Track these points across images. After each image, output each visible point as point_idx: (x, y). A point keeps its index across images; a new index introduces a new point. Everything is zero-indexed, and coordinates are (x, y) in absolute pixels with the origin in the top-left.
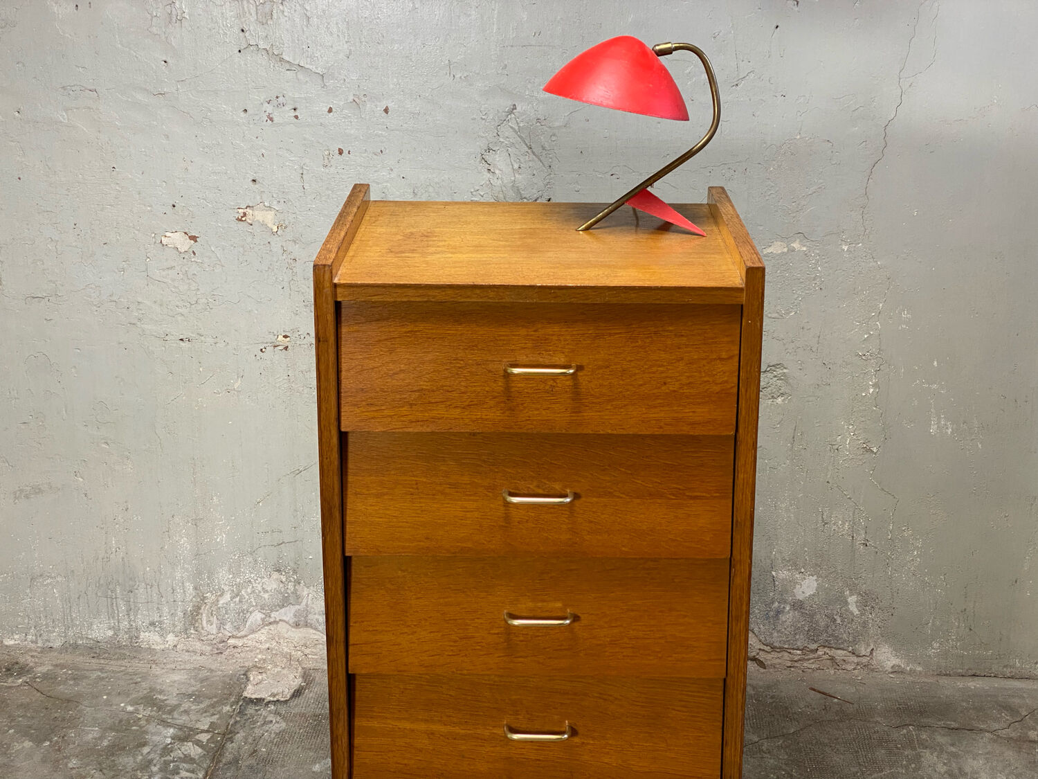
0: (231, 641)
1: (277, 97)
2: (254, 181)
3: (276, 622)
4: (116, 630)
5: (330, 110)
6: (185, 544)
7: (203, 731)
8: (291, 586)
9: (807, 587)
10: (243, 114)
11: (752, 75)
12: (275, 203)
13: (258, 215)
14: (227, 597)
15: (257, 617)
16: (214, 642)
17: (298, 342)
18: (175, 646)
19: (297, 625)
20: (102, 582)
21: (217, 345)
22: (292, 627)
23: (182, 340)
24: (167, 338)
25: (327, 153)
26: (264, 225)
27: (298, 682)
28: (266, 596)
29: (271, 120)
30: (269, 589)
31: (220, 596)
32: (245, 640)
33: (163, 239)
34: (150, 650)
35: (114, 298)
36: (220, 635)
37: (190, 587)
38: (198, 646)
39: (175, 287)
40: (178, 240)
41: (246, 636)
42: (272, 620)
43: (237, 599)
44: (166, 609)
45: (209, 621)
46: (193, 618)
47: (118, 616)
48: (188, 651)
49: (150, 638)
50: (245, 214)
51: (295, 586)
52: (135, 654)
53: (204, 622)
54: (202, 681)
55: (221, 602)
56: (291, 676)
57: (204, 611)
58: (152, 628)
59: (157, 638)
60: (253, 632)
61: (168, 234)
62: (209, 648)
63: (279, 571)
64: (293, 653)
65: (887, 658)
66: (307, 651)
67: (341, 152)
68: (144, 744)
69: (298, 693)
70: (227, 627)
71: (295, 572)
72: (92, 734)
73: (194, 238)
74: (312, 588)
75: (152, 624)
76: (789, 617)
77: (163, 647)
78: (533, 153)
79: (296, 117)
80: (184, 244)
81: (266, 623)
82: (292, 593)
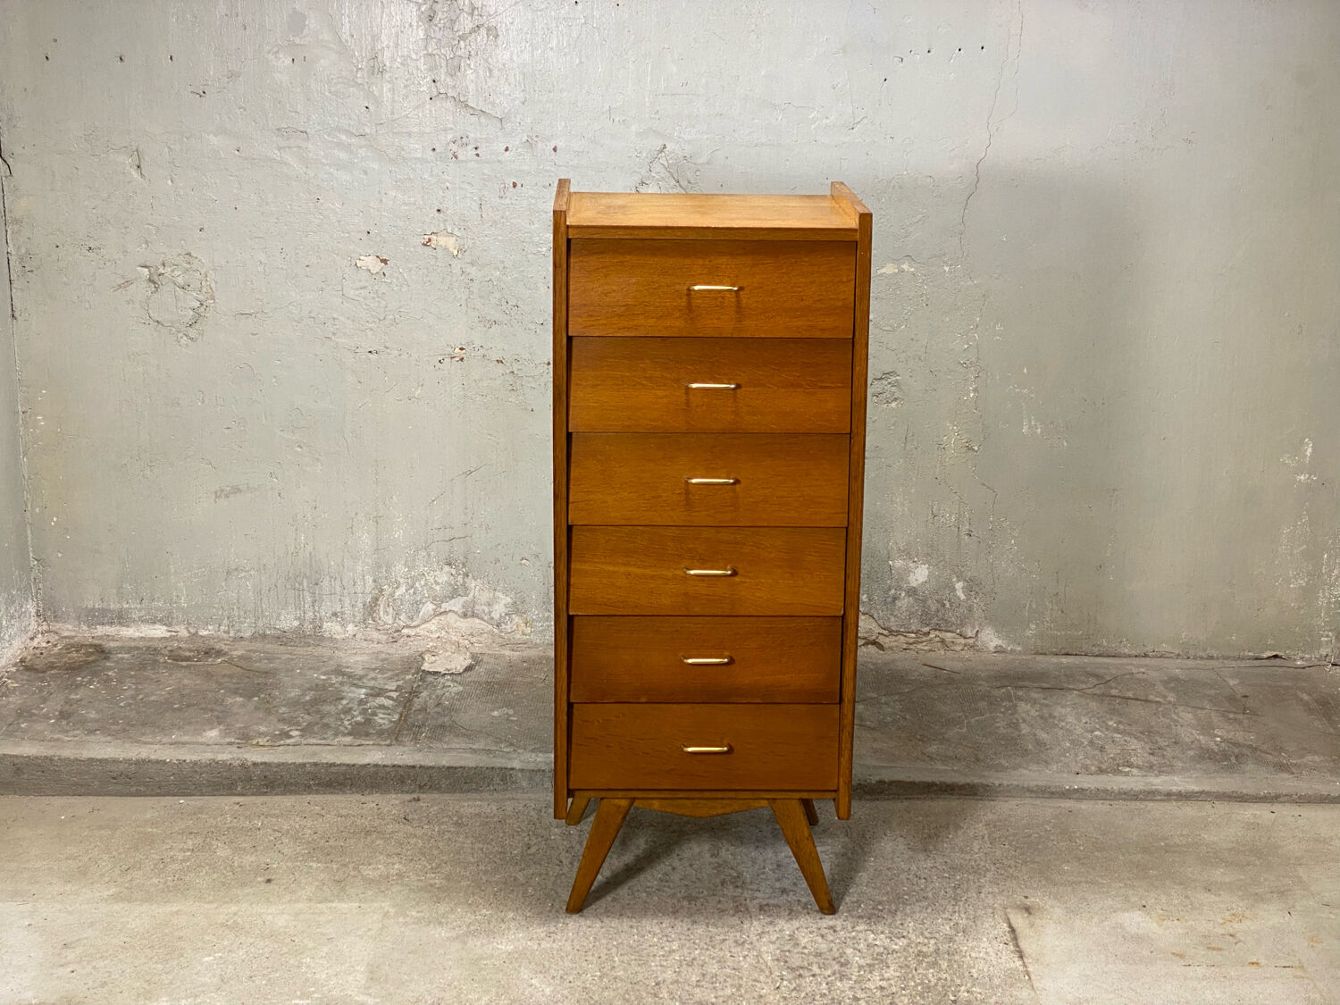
0: (405, 631)
1: (462, 138)
2: (439, 210)
3: (445, 612)
4: (301, 620)
5: (507, 149)
6: (366, 540)
7: (391, 691)
8: (460, 578)
9: (920, 575)
10: (431, 153)
11: (865, 121)
12: (456, 229)
13: (442, 241)
14: (403, 589)
15: (429, 607)
16: (389, 632)
17: (473, 354)
18: (355, 635)
19: (465, 615)
20: (290, 575)
21: (402, 357)
22: (461, 617)
23: (370, 352)
24: (357, 351)
25: (503, 186)
26: (446, 249)
27: (468, 662)
28: (438, 588)
29: (456, 157)
30: (440, 581)
31: (397, 588)
32: (418, 630)
33: (358, 261)
34: (331, 639)
35: (312, 315)
36: (395, 625)
37: (369, 579)
38: (375, 635)
39: (366, 304)
40: (371, 263)
41: (418, 626)
42: (442, 610)
43: (412, 591)
44: (347, 601)
45: (386, 613)
46: (371, 609)
47: (304, 607)
48: (366, 640)
49: (331, 628)
50: (430, 240)
51: (463, 579)
52: (318, 643)
53: (382, 613)
54: (383, 660)
55: (397, 594)
56: (462, 658)
57: (382, 602)
58: (334, 618)
59: (338, 628)
60: (426, 622)
61: (362, 258)
62: (385, 637)
63: (450, 564)
64: (461, 641)
65: (991, 639)
66: (474, 640)
67: (515, 185)
68: (342, 699)
69: (469, 668)
70: (401, 618)
71: (464, 565)
72: (294, 693)
73: (384, 261)
74: (479, 580)
75: (335, 614)
76: (905, 602)
77: (343, 636)
78: (681, 186)
79: (478, 155)
80: (376, 266)
81: (437, 614)
82: (461, 585)
